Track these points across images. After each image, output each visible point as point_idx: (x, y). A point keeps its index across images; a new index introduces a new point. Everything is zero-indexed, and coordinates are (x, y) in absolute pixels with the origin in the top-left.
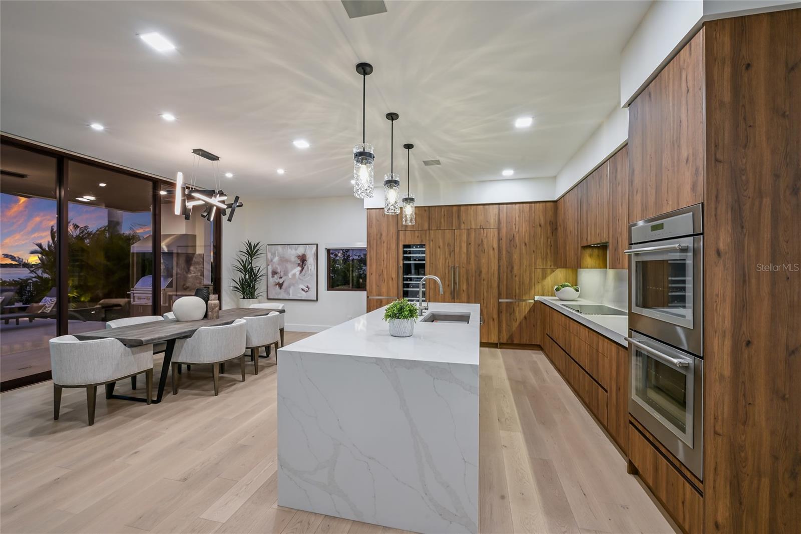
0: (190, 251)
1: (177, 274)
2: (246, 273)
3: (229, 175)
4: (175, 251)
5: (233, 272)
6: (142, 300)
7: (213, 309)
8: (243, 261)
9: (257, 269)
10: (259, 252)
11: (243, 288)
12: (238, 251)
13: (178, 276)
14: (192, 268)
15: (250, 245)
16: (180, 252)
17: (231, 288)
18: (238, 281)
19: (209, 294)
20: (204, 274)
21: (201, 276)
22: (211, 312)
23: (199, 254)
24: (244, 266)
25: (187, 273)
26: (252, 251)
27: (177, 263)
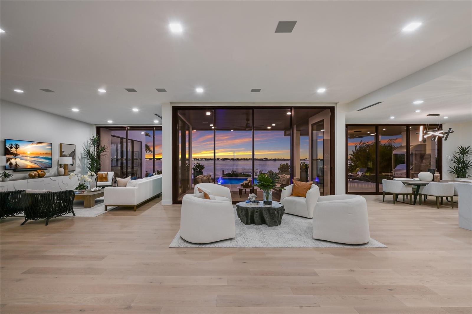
0: (423, 152)
1: (415, 164)
2: (459, 164)
3: (446, 118)
4: (414, 153)
5: (451, 163)
6: (398, 175)
7: (437, 178)
8: (457, 157)
9: (468, 161)
10: (470, 152)
11: (457, 172)
12: (454, 151)
13: (416, 165)
14: (424, 161)
15: (463, 148)
16: (417, 153)
17: (449, 171)
18: (453, 167)
19: (435, 171)
20: (431, 164)
21: (429, 165)
22: (436, 178)
23: (428, 154)
24: (458, 160)
25: (421, 163)
26: (464, 151)
27: (415, 159)
